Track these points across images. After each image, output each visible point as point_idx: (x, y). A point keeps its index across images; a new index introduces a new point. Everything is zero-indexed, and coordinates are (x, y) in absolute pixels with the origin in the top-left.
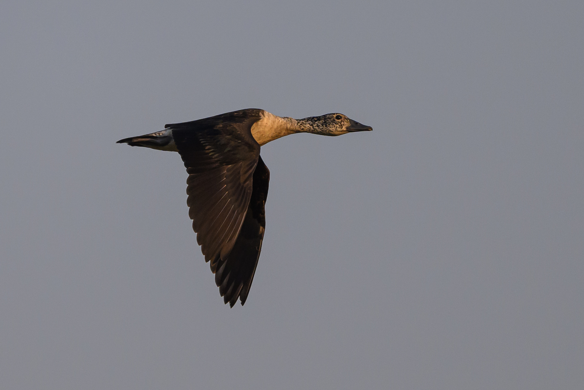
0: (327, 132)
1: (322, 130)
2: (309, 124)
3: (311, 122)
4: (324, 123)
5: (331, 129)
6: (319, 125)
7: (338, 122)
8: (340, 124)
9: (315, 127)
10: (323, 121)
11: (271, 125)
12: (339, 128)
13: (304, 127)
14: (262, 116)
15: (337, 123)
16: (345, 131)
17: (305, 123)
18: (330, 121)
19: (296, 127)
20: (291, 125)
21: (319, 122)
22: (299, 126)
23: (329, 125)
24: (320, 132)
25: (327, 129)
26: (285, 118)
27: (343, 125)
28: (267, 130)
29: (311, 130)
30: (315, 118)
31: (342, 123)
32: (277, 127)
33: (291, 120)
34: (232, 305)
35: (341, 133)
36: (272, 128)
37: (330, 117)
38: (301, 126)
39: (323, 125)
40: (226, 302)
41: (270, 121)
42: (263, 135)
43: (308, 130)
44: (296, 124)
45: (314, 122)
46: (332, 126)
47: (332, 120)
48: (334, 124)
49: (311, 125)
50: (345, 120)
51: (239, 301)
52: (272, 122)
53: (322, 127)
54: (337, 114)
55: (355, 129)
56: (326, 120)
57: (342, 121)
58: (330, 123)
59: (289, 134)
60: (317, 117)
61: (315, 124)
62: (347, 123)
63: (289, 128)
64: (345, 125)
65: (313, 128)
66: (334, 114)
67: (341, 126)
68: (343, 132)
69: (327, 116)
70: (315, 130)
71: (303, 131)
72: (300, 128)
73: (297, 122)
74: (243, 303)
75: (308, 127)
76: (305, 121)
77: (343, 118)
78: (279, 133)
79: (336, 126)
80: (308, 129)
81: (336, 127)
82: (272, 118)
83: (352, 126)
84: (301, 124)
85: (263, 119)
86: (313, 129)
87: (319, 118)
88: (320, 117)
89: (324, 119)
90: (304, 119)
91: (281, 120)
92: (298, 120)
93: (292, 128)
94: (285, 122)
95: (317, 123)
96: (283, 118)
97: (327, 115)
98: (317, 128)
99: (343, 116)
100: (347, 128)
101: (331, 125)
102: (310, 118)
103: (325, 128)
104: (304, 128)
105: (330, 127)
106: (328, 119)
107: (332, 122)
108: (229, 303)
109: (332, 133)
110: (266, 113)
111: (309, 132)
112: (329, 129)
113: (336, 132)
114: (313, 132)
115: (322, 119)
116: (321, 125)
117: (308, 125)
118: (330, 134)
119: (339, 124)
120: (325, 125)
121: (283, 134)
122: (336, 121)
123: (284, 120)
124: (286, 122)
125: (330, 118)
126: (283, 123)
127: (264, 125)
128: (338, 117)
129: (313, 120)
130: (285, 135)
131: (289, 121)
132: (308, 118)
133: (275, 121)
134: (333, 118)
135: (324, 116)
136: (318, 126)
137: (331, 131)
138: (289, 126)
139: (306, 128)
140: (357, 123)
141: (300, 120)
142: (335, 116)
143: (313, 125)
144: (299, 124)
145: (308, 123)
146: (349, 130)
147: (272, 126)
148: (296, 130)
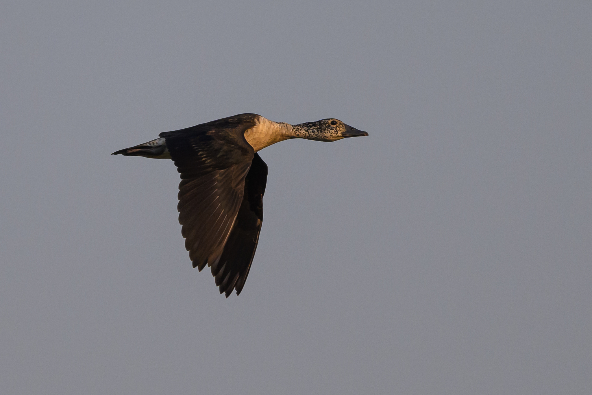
0: (322, 137)
1: (317, 136)
2: (305, 129)
3: (306, 128)
4: (319, 128)
5: (326, 135)
6: (315, 131)
7: (334, 127)
8: (336, 129)
9: (310, 133)
10: (319, 127)
11: (266, 132)
12: (334, 133)
13: (299, 132)
14: (257, 122)
15: (332, 129)
16: (340, 136)
17: (300, 129)
18: (325, 126)
19: (291, 132)
20: (286, 131)
21: (314, 128)
22: (294, 131)
23: (324, 130)
24: (316, 137)
25: (322, 135)
26: (281, 123)
27: (338, 130)
28: (262, 136)
29: (306, 136)
30: (310, 124)
31: (338, 129)
32: (273, 133)
33: (286, 125)
34: (227, 295)
35: (336, 138)
36: (267, 134)
37: (325, 122)
38: (296, 131)
39: (318, 131)
40: (221, 292)
41: (266, 127)
42: (259, 141)
43: (303, 136)
44: (292, 130)
45: (309, 127)
46: (327, 132)
47: (327, 125)
48: (329, 130)
49: (306, 131)
50: (341, 125)
51: (235, 291)
52: (267, 128)
53: (317, 133)
54: (332, 119)
55: (351, 134)
56: (321, 126)
57: (337, 126)
58: (325, 128)
59: (284, 139)
60: (312, 123)
61: (310, 130)
62: (342, 128)
63: (284, 134)
64: (341, 130)
65: (308, 133)
66: (329, 119)
67: (337, 132)
68: (338, 138)
69: (322, 122)
70: (311, 136)
71: (298, 137)
72: (296, 134)
73: (292, 127)
74: (238, 293)
75: (303, 132)
76: (301, 127)
77: (338, 124)
78: (275, 139)
79: (331, 131)
80: (303, 134)
81: (331, 133)
82: (267, 124)
83: (347, 131)
84: (296, 130)
85: (259, 126)
86: (309, 135)
87: (314, 124)
88: (315, 122)
89: (319, 124)
90: (300, 125)
91: (276, 126)
92: (294, 126)
93: (288, 134)
94: (280, 127)
95: (312, 128)
96: (279, 124)
97: (322, 120)
98: (312, 134)
99: (338, 122)
100: (342, 133)
101: (326, 130)
102: (305, 124)
103: (320, 134)
104: (299, 134)
105: (325, 133)
106: (324, 125)
107: (327, 128)
108: (224, 293)
109: (327, 138)
110: (261, 119)
111: (305, 138)
112: (324, 135)
113: (331, 137)
114: (309, 138)
115: (317, 124)
116: (316, 131)
117: (303, 131)
118: (325, 140)
119: (334, 129)
120: (320, 130)
121: (278, 139)
122: (331, 127)
123: (280, 125)
124: (282, 127)
125: (325, 124)
126: (279, 129)
127: (260, 131)
128: (333, 123)
129: (308, 126)
130: (280, 140)
131: (284, 126)
132: (304, 123)
133: (271, 127)
134: (328, 123)
135: (320, 122)
136: (313, 132)
137: (326, 137)
138: (284, 132)
139: (301, 134)
140: (352, 128)
141: (296, 126)
142: (330, 121)
143: (309, 131)
144: (294, 130)
145: (303, 129)
146: (344, 136)
147: (268, 132)
148: (292, 136)
